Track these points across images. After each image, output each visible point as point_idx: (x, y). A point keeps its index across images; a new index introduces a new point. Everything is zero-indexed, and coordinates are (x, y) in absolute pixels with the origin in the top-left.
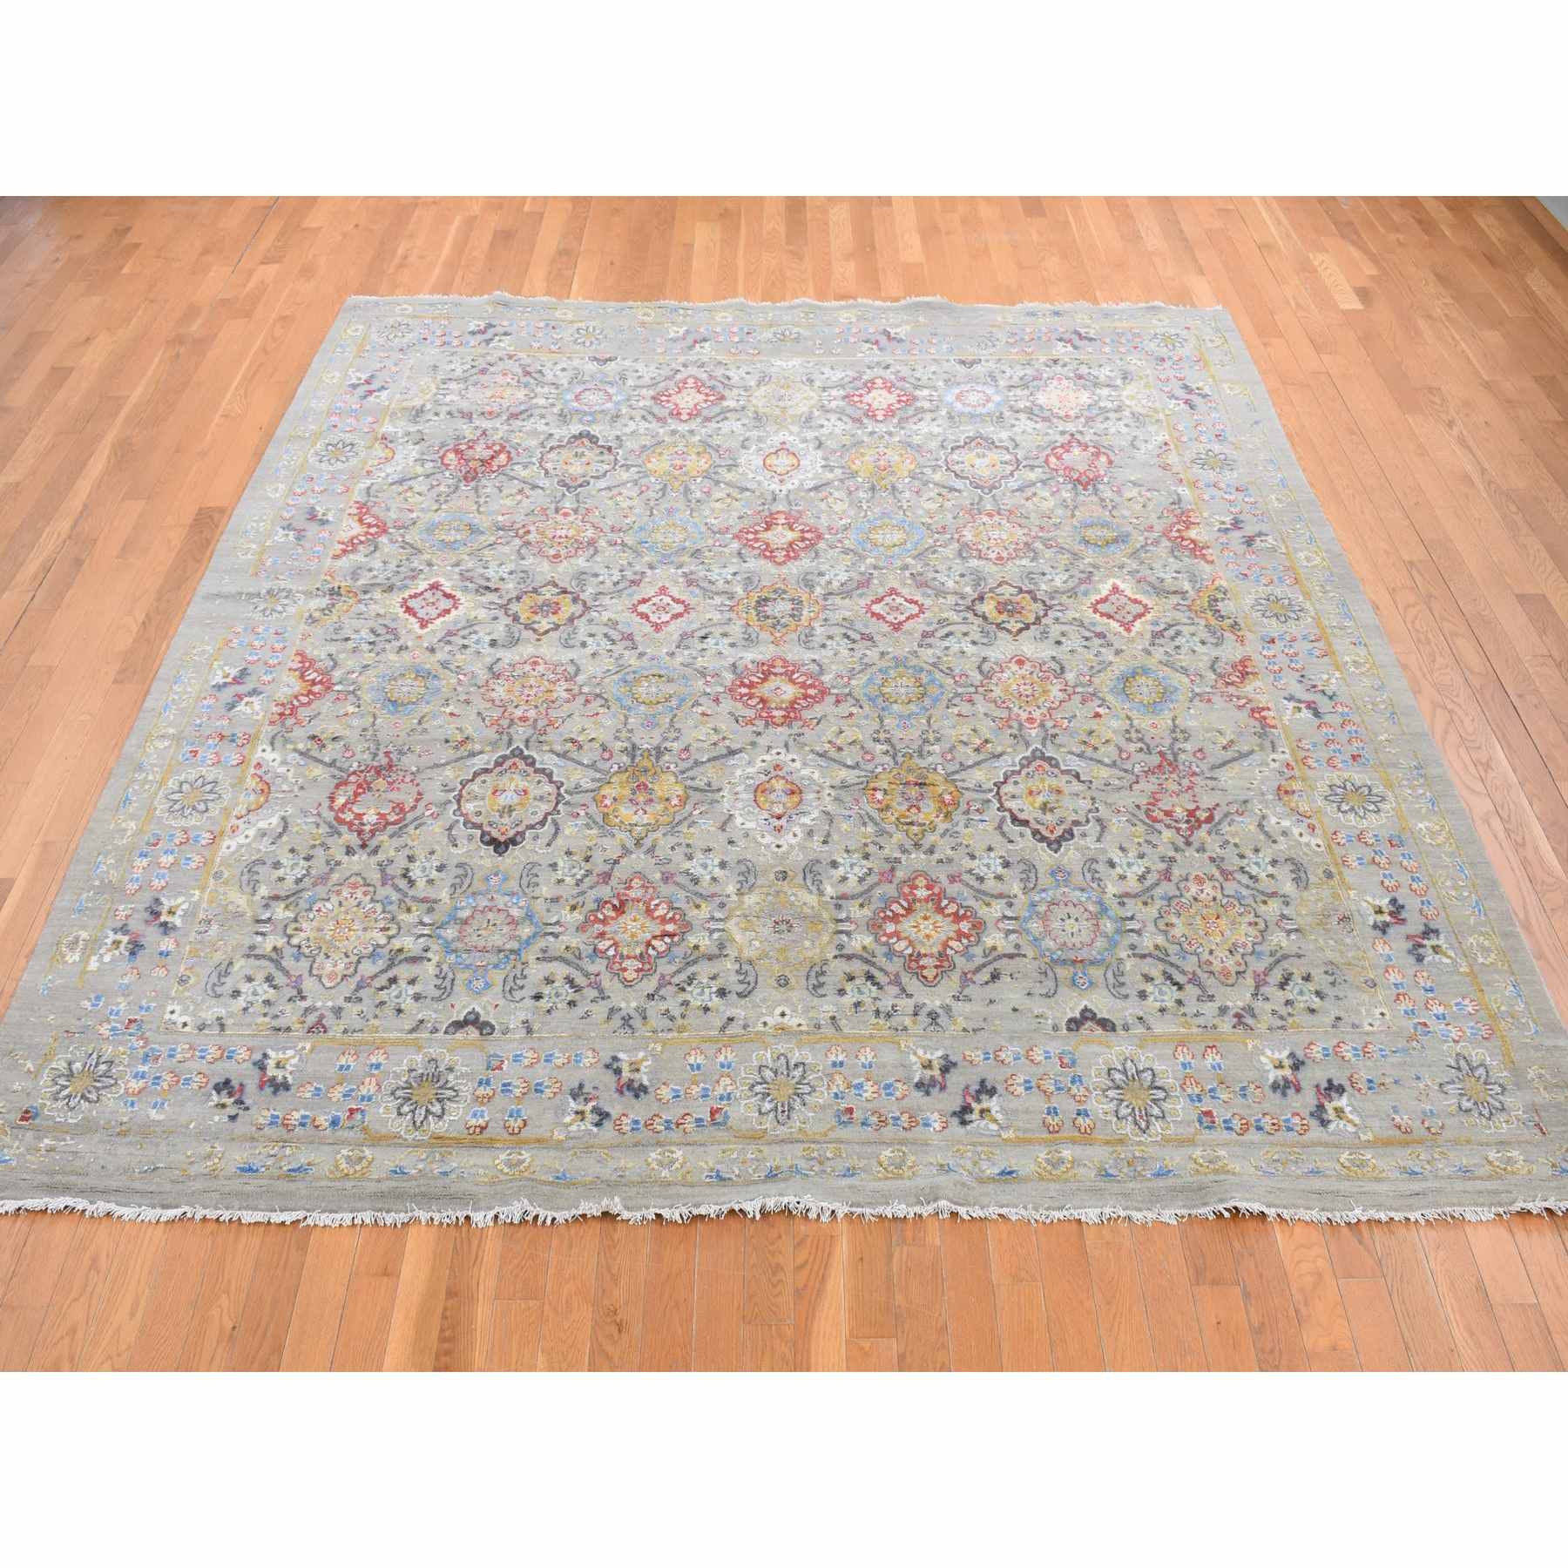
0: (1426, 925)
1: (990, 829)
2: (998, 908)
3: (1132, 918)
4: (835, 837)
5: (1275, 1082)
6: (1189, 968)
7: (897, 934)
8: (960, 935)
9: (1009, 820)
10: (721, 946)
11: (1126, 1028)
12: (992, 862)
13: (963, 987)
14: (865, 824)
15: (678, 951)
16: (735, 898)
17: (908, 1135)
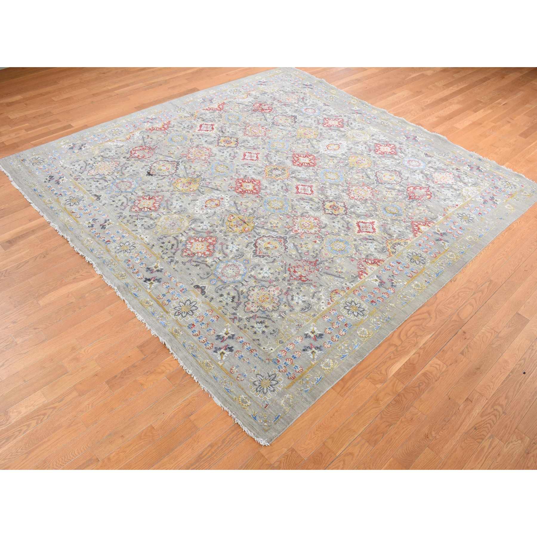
0: (321, 346)
1: (246, 242)
2: (220, 256)
3: (246, 282)
4: (210, 218)
5: (220, 335)
6: (241, 300)
7: (192, 243)
8: (204, 253)
9: (253, 243)
10: (156, 218)
11: (206, 297)
12: (235, 247)
13: (187, 262)
14: (220, 220)
15: (148, 213)
16: (173, 213)
17: (132, 274)
